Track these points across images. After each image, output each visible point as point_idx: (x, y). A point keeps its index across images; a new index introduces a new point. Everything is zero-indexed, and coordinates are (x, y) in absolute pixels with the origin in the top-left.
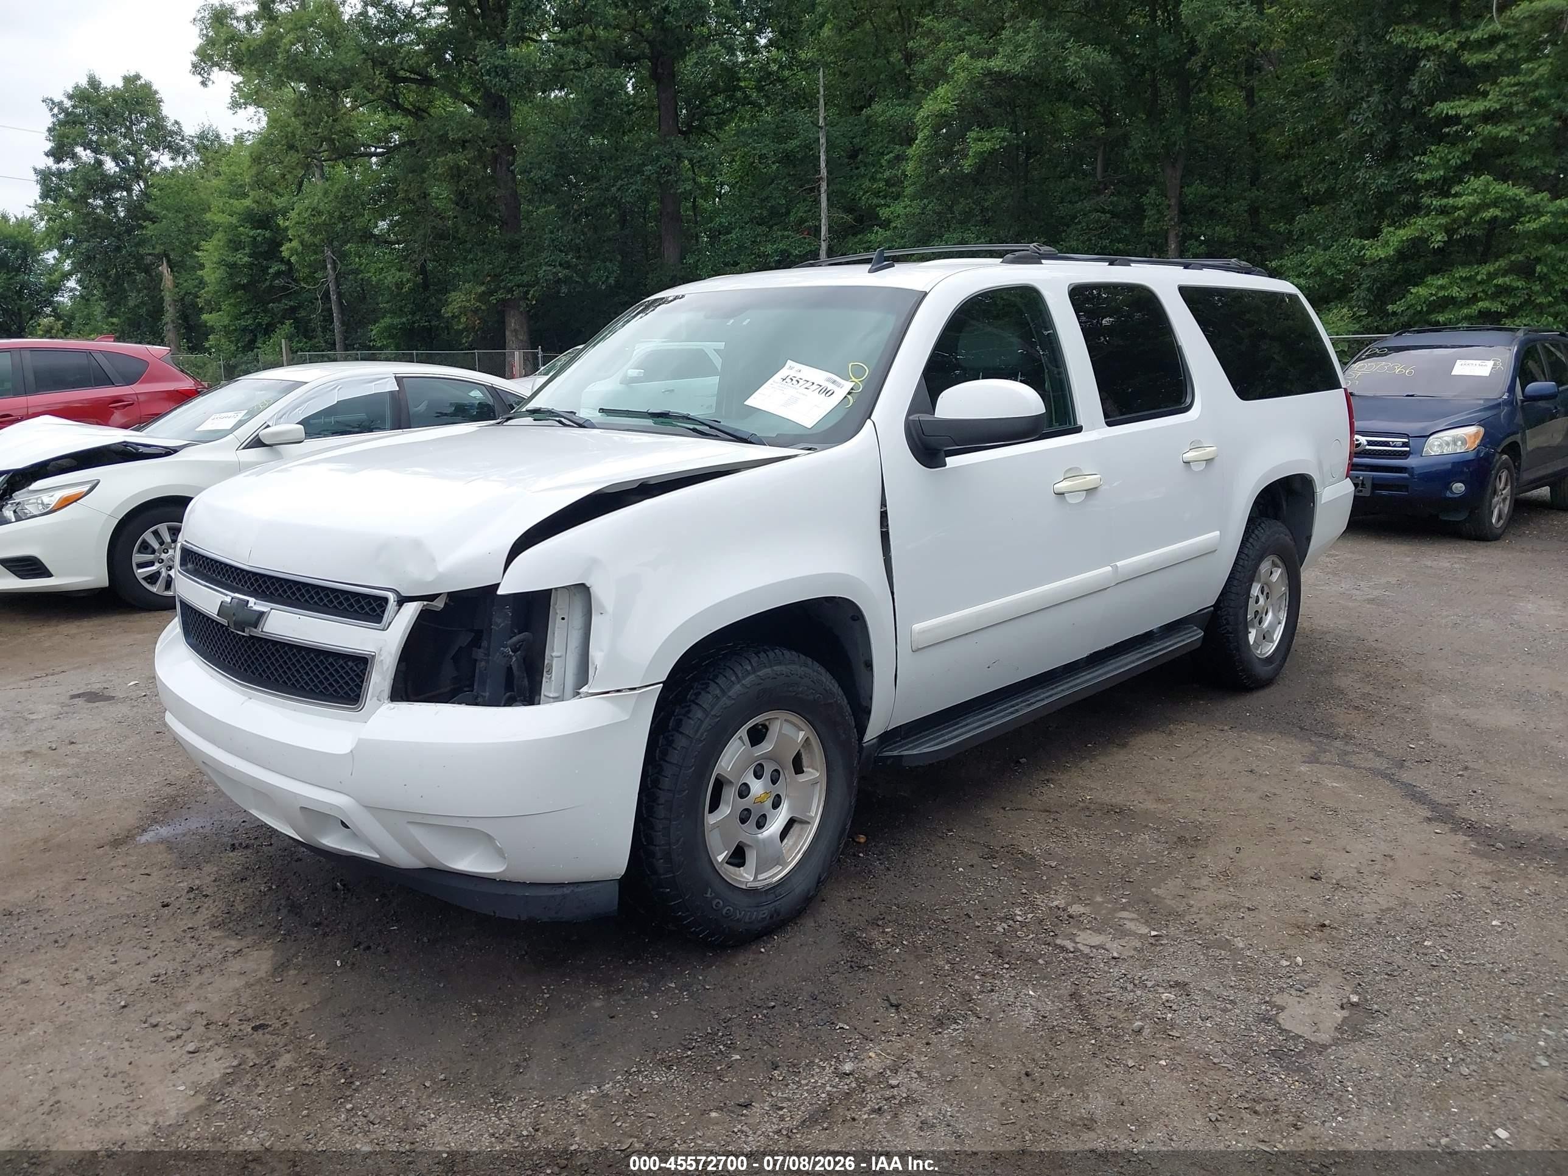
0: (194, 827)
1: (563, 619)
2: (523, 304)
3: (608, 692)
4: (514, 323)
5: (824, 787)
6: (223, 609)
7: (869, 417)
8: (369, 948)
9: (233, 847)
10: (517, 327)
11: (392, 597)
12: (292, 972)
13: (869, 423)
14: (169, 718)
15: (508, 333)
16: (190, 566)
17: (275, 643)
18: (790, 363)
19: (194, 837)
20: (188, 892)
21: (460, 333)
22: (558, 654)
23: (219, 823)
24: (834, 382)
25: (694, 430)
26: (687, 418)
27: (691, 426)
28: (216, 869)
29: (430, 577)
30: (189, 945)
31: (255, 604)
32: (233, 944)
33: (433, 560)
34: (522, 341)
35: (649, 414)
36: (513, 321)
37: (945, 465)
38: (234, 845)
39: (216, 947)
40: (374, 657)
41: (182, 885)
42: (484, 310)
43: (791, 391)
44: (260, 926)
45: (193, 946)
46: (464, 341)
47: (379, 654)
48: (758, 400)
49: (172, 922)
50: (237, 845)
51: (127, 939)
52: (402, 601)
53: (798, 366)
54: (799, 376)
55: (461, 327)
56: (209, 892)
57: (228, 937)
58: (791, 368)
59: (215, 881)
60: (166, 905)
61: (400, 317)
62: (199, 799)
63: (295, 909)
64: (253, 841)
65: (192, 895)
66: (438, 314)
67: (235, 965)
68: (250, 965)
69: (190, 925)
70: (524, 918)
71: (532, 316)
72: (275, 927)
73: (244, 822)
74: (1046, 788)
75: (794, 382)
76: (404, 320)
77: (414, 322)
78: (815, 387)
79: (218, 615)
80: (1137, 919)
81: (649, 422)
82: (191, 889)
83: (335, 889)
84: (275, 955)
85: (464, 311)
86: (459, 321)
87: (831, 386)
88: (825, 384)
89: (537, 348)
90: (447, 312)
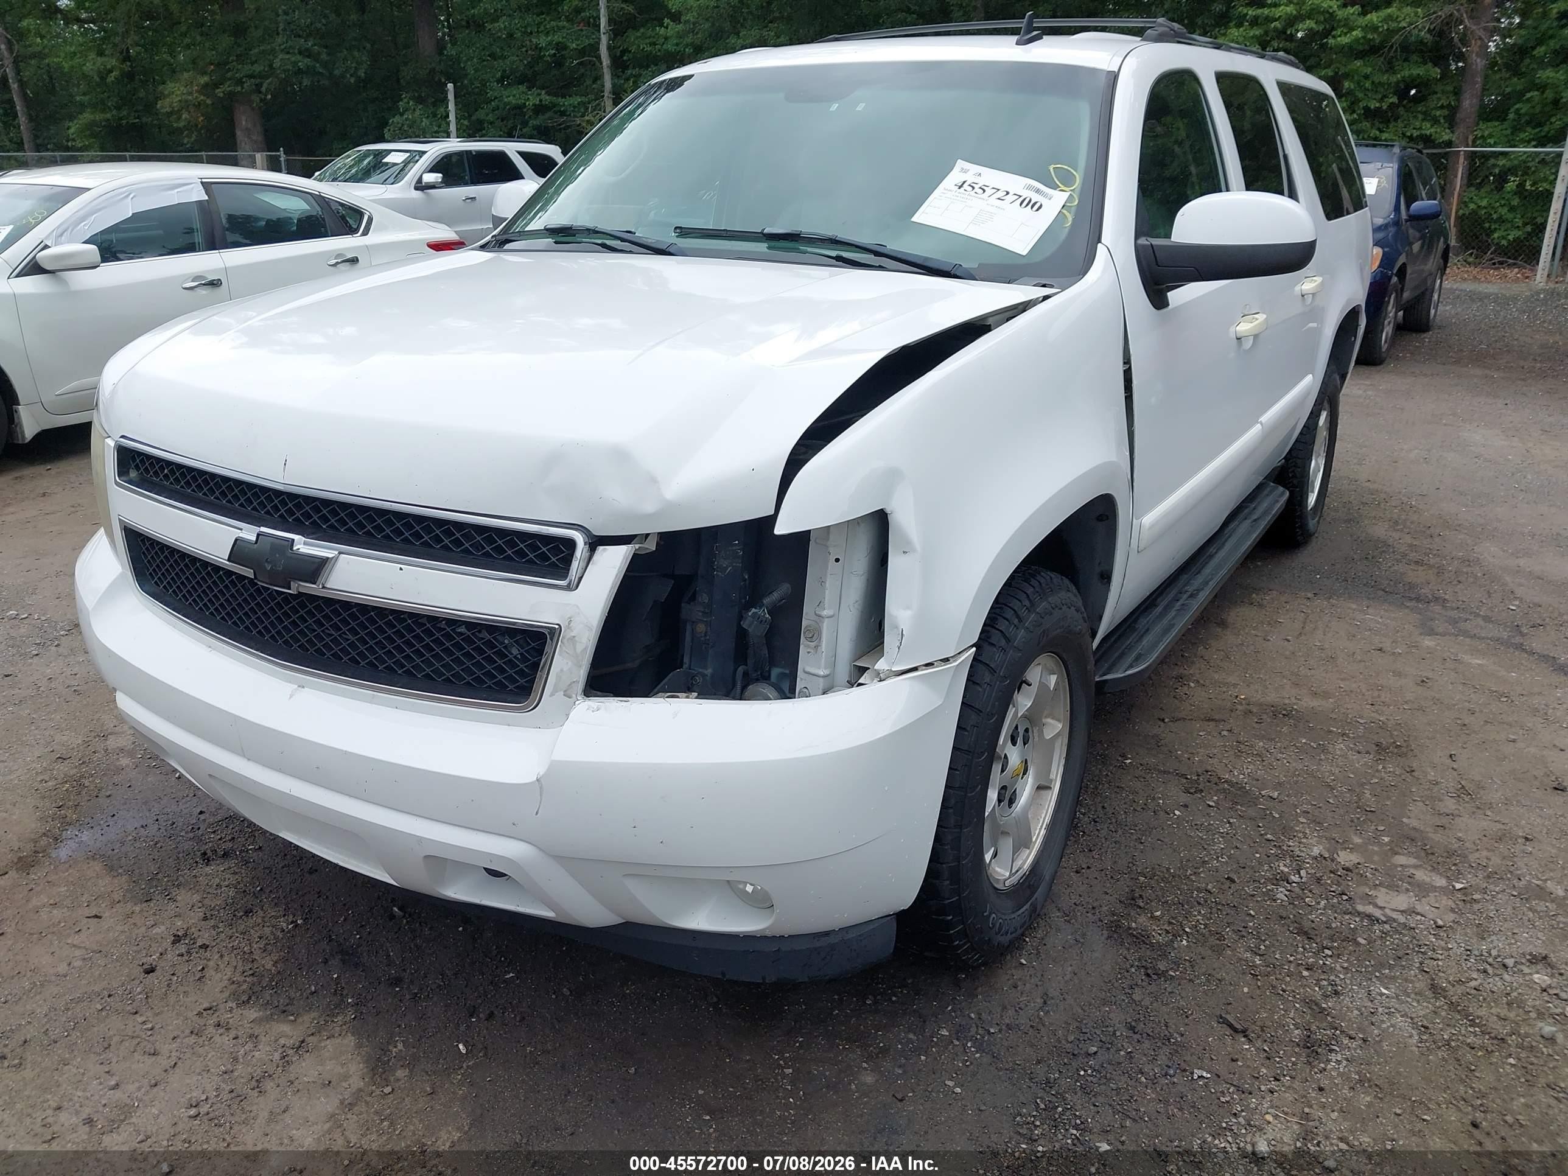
0: (130, 828)
1: (837, 560)
2: (255, 98)
3: (915, 669)
4: (245, 121)
5: (1066, 741)
6: (238, 551)
7: (1099, 241)
8: (491, 1016)
9: (206, 859)
10: (249, 126)
11: (579, 539)
12: (400, 1073)
13: (1101, 249)
14: (124, 702)
15: (238, 133)
16: (133, 474)
17: (347, 605)
18: (960, 164)
19: (137, 845)
20: (174, 943)
21: (180, 131)
22: (831, 613)
23: (165, 817)
24: (1038, 191)
25: (839, 259)
26: (834, 242)
27: (834, 253)
28: (196, 897)
29: (649, 507)
30: (217, 1038)
31: (304, 546)
32: (287, 1032)
33: (653, 481)
34: (256, 142)
35: (765, 235)
36: (244, 118)
37: (1168, 305)
38: (205, 854)
39: (262, 1038)
40: (552, 631)
41: (156, 930)
42: (207, 106)
43: (978, 203)
44: (313, 993)
45: (224, 1041)
46: (185, 142)
47: (569, 627)
48: (929, 214)
49: (172, 998)
50: (209, 853)
51: (116, 1039)
52: (596, 542)
53: (975, 168)
54: (981, 181)
55: (181, 124)
56: (204, 938)
57: (269, 1019)
58: (963, 171)
59: (205, 919)
60: (150, 971)
61: (103, 111)
62: (116, 779)
63: (348, 957)
64: (230, 845)
65: (183, 949)
66: (149, 107)
67: (307, 1069)
68: (331, 1068)
69: (206, 1005)
70: (771, 979)
71: (266, 115)
72: (335, 994)
73: (201, 813)
74: (1186, 688)
75: (977, 189)
76: (109, 116)
77: (121, 119)
78: (1011, 198)
79: (229, 560)
80: (1421, 865)
81: (762, 247)
82: (177, 939)
83: (392, 917)
84: (359, 1046)
85: (185, 105)
86: (179, 118)
87: (1035, 197)
88: (1026, 194)
89: (278, 151)
90: (163, 106)
